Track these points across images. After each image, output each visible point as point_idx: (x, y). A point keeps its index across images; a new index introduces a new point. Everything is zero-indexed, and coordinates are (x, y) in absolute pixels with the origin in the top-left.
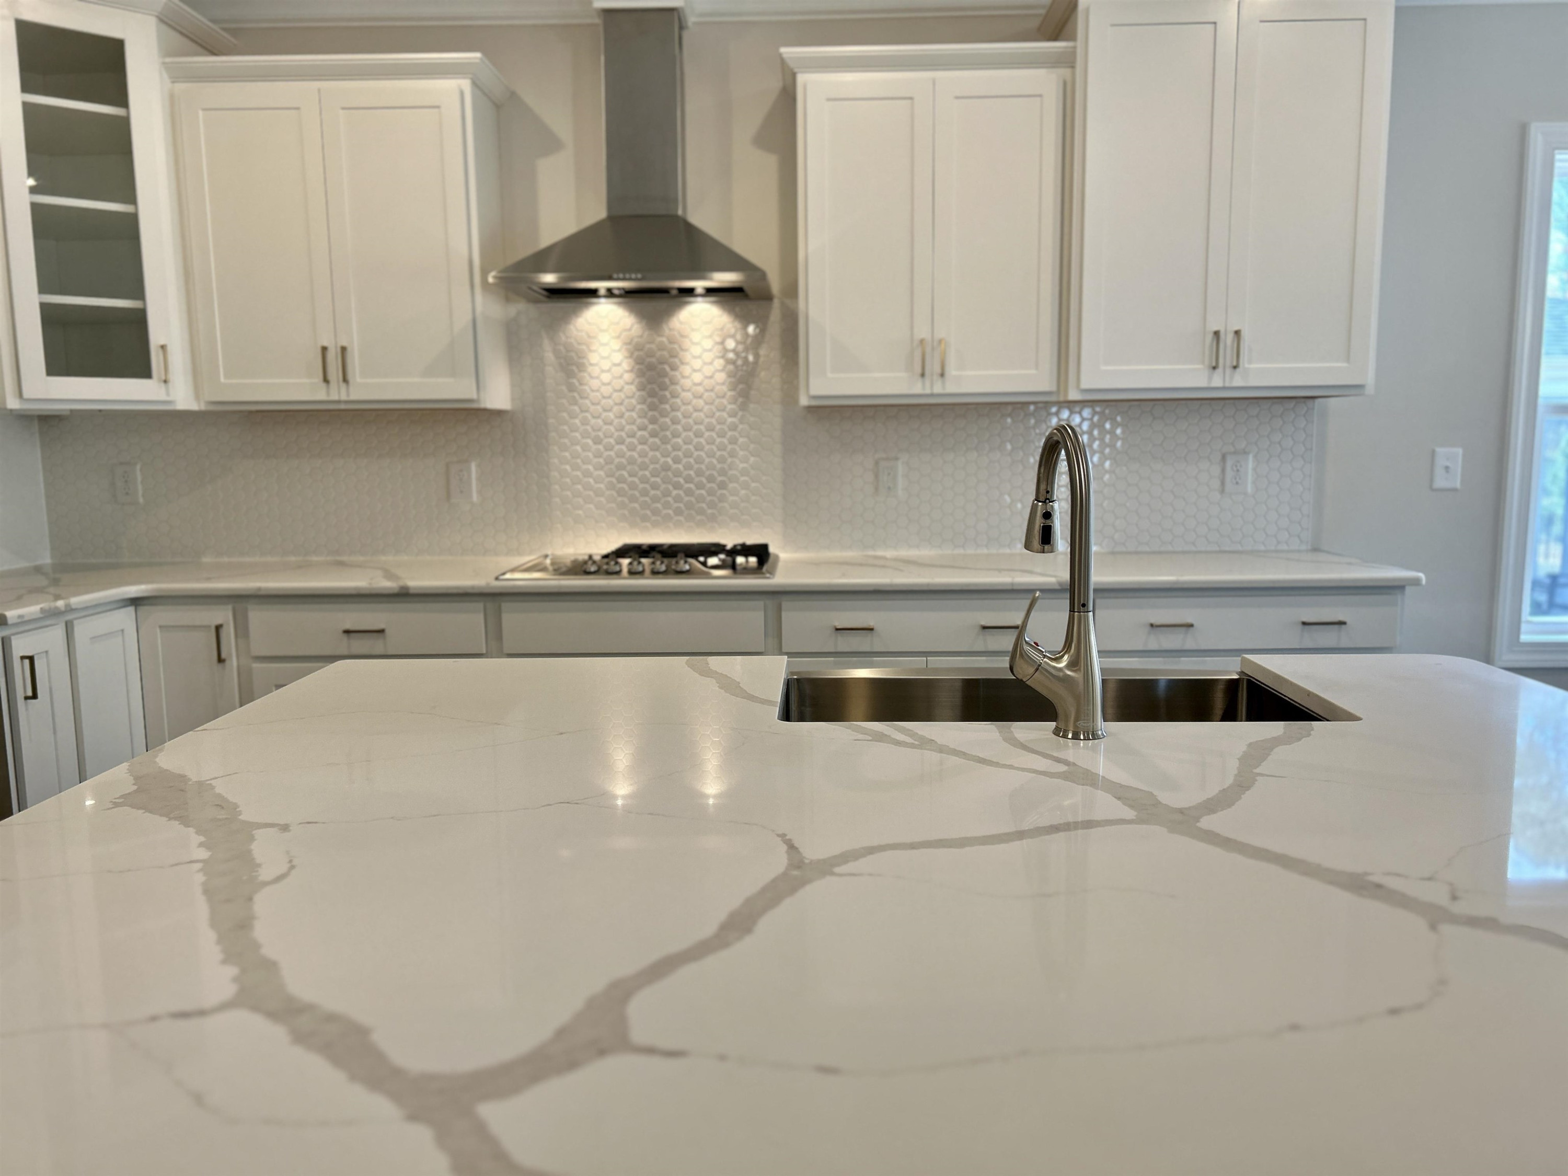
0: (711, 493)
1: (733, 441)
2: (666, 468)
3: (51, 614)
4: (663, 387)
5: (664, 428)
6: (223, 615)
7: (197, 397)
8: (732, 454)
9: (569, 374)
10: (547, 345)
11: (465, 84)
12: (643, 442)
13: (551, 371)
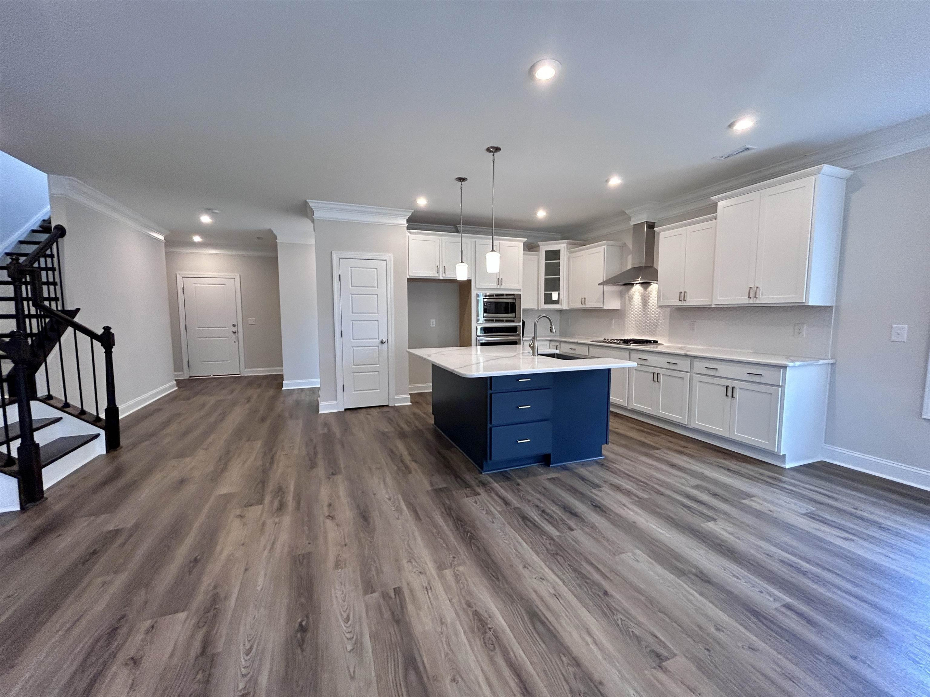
0: (654, 328)
2: (646, 322)
4: (647, 303)
5: (646, 313)
6: (558, 344)
7: (568, 307)
8: (659, 319)
9: (630, 301)
10: (627, 295)
11: (605, 247)
12: (642, 315)
13: (627, 300)
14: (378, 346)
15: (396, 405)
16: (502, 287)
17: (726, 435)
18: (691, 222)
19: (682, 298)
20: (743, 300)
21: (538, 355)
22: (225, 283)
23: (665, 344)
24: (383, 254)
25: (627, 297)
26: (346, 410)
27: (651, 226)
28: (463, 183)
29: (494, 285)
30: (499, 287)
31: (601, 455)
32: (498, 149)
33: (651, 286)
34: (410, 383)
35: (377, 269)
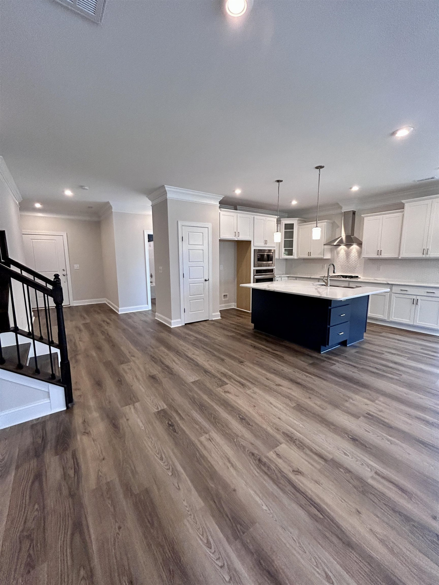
1: (357, 263)
2: (348, 266)
3: (280, 277)
4: (349, 256)
5: (348, 261)
7: (297, 257)
8: (357, 264)
11: (326, 223)
12: (346, 262)
13: (335, 254)
14: (203, 283)
15: (213, 319)
16: (267, 245)
17: (411, 323)
18: (385, 213)
19: (379, 254)
20: (420, 255)
21: (330, 286)
22: (55, 239)
23: (362, 278)
24: (206, 224)
25: (335, 252)
26: (185, 324)
27: (354, 213)
28: (280, 183)
29: (262, 244)
30: (265, 245)
31: (363, 338)
32: (322, 167)
33: (352, 246)
34: (220, 304)
35: (203, 233)
